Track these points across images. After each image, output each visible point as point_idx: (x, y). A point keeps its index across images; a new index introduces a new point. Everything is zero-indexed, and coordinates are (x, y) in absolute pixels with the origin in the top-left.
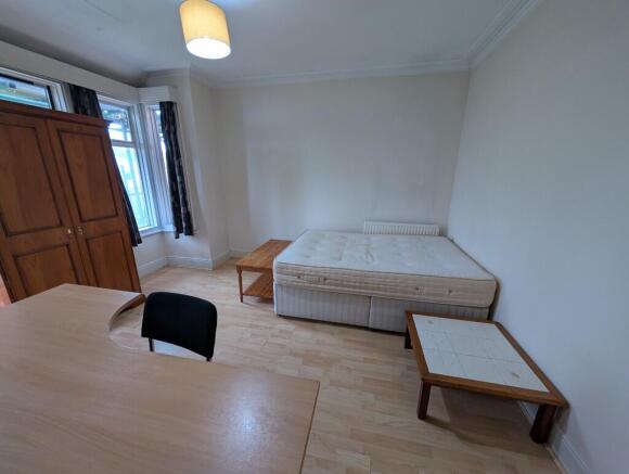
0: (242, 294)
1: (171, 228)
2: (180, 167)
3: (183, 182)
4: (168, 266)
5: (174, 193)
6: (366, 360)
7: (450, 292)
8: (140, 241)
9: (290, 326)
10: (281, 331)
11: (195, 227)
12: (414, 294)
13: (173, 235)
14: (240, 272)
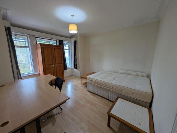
0: (82, 84)
1: (73, 67)
2: (76, 54)
3: (76, 57)
4: (72, 75)
5: (74, 59)
6: (103, 107)
7: (133, 94)
8: (67, 69)
9: (89, 94)
10: (87, 94)
11: (78, 67)
12: (121, 92)
13: (73, 69)
14: (82, 79)
